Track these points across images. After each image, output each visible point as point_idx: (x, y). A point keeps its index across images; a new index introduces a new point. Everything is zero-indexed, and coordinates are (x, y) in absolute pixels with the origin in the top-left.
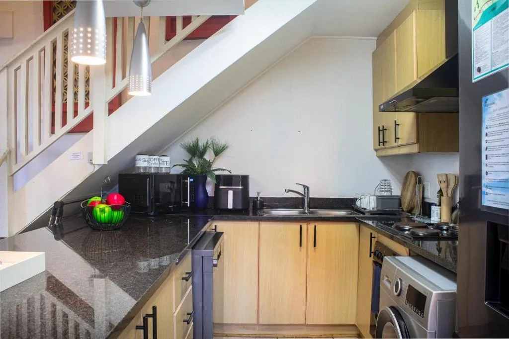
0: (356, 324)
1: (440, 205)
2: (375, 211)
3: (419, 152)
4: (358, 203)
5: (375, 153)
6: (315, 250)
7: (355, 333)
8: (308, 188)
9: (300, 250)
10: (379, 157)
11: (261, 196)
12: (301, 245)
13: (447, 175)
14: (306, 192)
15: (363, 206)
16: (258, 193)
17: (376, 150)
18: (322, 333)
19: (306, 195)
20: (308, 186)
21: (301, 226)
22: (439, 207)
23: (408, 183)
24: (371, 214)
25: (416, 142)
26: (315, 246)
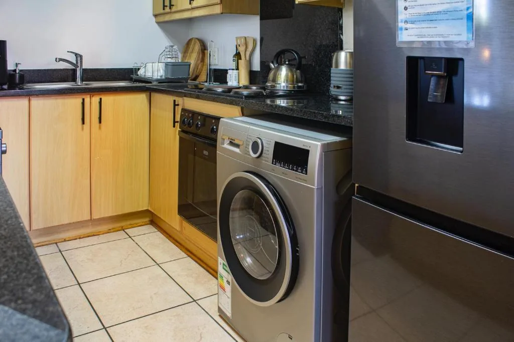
0: (149, 209)
1: (237, 69)
2: (164, 79)
3: (222, 13)
4: (141, 72)
5: (154, 19)
6: (100, 128)
7: (147, 220)
8: (81, 57)
9: (83, 129)
10: (158, 23)
11: (20, 67)
12: (83, 123)
13: (245, 37)
14: (79, 61)
15: (149, 75)
16: (17, 65)
17: (155, 16)
18: (110, 226)
19: (79, 65)
20: (81, 54)
21: (83, 100)
22: (237, 71)
23: (190, 50)
24: (159, 83)
25: (219, 2)
26: (100, 122)
